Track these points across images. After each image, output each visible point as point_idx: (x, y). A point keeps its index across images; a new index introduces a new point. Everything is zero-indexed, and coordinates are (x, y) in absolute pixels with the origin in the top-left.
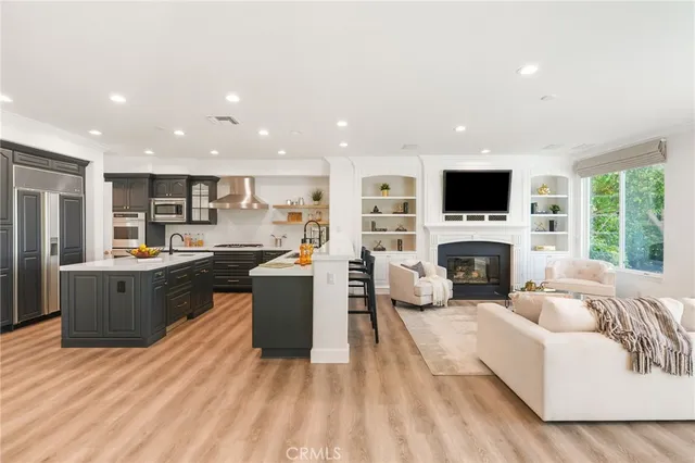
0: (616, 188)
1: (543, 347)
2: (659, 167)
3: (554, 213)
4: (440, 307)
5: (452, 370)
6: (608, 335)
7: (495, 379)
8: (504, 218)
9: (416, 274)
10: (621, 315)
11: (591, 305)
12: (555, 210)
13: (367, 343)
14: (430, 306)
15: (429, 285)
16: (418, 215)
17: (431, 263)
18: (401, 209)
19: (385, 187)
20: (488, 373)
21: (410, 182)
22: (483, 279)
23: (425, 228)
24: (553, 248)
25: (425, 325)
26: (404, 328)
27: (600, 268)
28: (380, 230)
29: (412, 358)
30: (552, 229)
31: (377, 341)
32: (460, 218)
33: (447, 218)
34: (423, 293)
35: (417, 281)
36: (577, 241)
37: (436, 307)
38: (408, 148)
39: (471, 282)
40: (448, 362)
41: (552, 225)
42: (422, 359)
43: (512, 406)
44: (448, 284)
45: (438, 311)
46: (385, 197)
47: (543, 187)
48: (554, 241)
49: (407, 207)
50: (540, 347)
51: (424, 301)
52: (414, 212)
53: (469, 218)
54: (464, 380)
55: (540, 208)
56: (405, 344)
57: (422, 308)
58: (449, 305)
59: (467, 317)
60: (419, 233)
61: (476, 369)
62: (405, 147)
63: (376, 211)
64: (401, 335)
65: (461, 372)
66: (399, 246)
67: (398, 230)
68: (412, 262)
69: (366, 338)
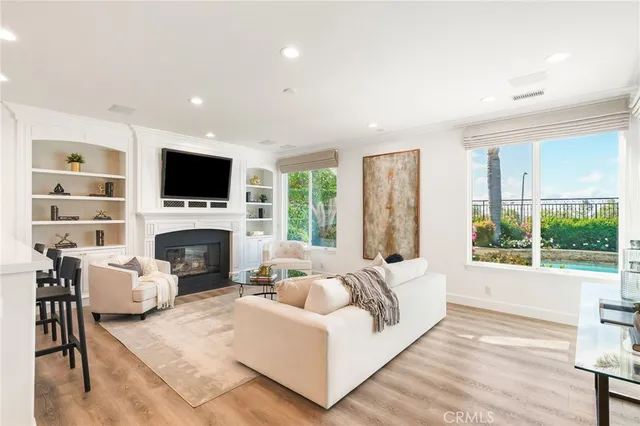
0: (305, 184)
1: (327, 333)
2: (334, 171)
3: (263, 201)
4: (166, 309)
5: (213, 390)
6: (360, 306)
7: (264, 380)
8: (224, 205)
9: (134, 273)
10: (363, 286)
11: (345, 282)
12: (263, 199)
13: (67, 398)
14: (154, 311)
15: (151, 285)
16: (128, 198)
17: (148, 259)
18: (102, 190)
19: (75, 159)
20: (254, 376)
21: (114, 157)
22: (203, 269)
23: (139, 216)
24: (262, 233)
25: (154, 338)
26: (124, 350)
27: (300, 247)
28: (68, 219)
29: (155, 394)
30: (261, 216)
31: (87, 388)
32: (181, 205)
33: (167, 204)
34: (145, 297)
35: (137, 282)
36: (279, 226)
37: (161, 310)
38: (118, 110)
39: (192, 273)
40: (205, 380)
41: (261, 213)
42: (170, 390)
43: (292, 406)
44: (174, 280)
45: (162, 314)
46: (77, 173)
47: (255, 178)
48: (261, 227)
49: (111, 188)
50: (323, 335)
51: (146, 307)
52: (121, 194)
53: (191, 205)
54: (232, 396)
55: (252, 198)
56: (135, 376)
57: (142, 317)
58: (176, 304)
59: (199, 314)
60: (130, 222)
61: (239, 377)
62: (114, 108)
63: (59, 190)
64: (123, 363)
65: (224, 387)
66: (99, 239)
67: (97, 218)
68: (123, 259)
69: (63, 389)
